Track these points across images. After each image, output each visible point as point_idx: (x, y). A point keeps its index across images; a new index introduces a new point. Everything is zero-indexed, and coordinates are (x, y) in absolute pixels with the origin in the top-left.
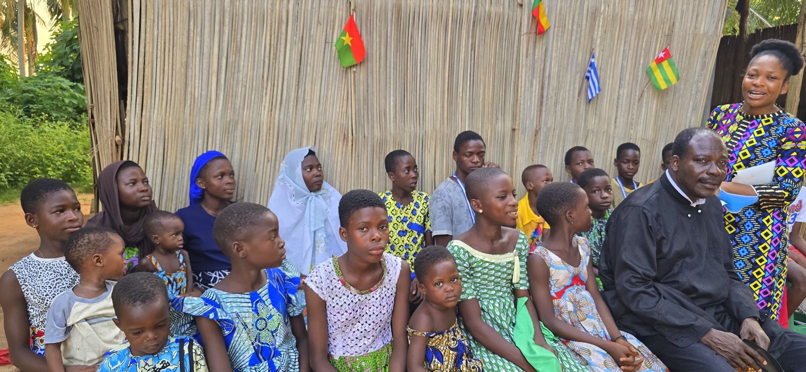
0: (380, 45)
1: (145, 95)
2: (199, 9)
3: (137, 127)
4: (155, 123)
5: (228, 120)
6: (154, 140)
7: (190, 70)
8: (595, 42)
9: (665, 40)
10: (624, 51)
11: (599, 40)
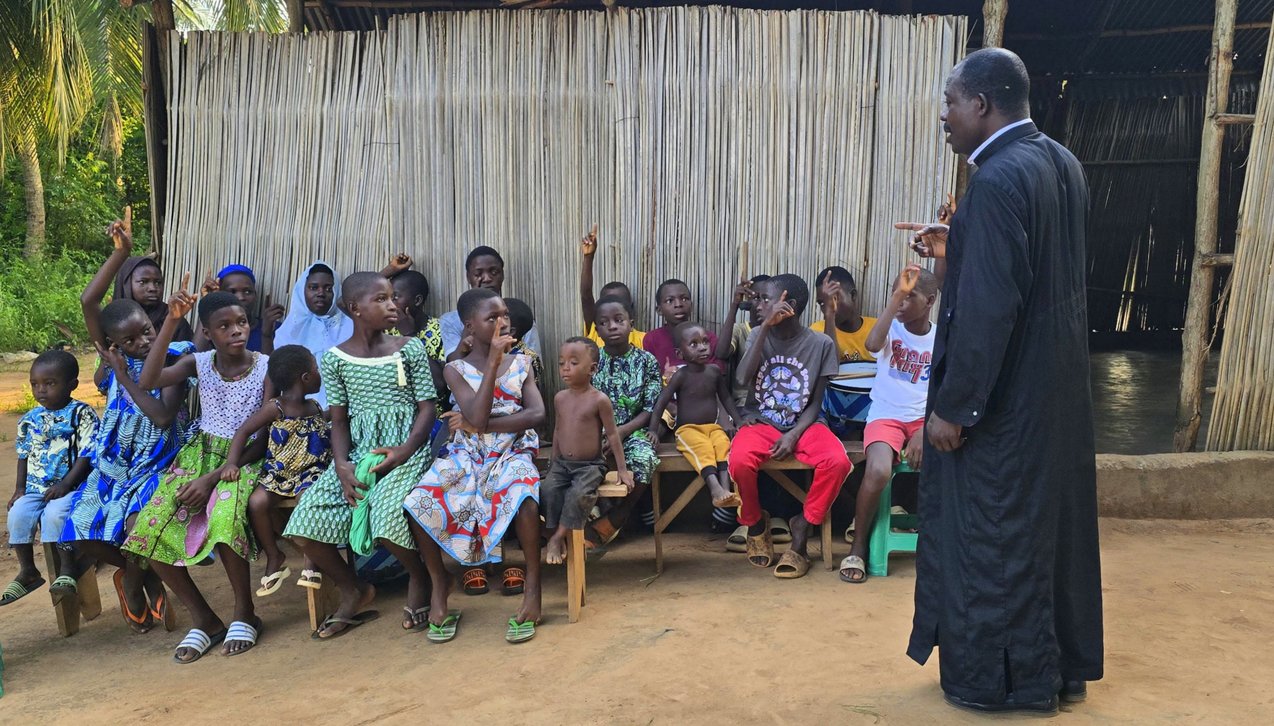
4: (189, 238)
5: (260, 236)
6: (188, 256)
7: (224, 183)
8: (734, 124)
9: (863, 113)
10: (789, 133)
11: (740, 121)
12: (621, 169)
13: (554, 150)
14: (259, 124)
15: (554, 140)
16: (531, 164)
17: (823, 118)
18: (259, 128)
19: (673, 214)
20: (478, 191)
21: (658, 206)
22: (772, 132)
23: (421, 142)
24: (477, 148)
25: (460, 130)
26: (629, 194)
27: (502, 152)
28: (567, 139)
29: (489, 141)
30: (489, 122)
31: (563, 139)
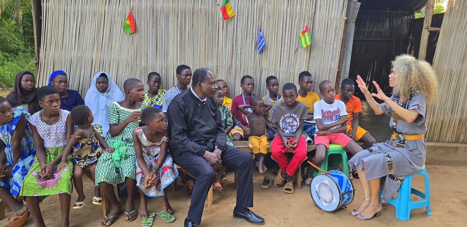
0: (144, 24)
1: (47, 45)
2: (69, 10)
3: (44, 57)
4: (50, 56)
5: (79, 56)
6: (50, 63)
7: (65, 35)
8: (263, 22)
9: (310, 21)
10: (283, 27)
11: (265, 21)
12: (221, 36)
13: (196, 28)
14: (79, 13)
15: (196, 25)
16: (187, 33)
17: (295, 22)
18: (79, 14)
19: (239, 54)
20: (166, 42)
21: (234, 51)
22: (277, 26)
23: (144, 23)
24: (166, 26)
25: (160, 19)
26: (224, 46)
27: (176, 28)
28: (201, 25)
29: (171, 23)
30: (171, 16)
31: (199, 24)
